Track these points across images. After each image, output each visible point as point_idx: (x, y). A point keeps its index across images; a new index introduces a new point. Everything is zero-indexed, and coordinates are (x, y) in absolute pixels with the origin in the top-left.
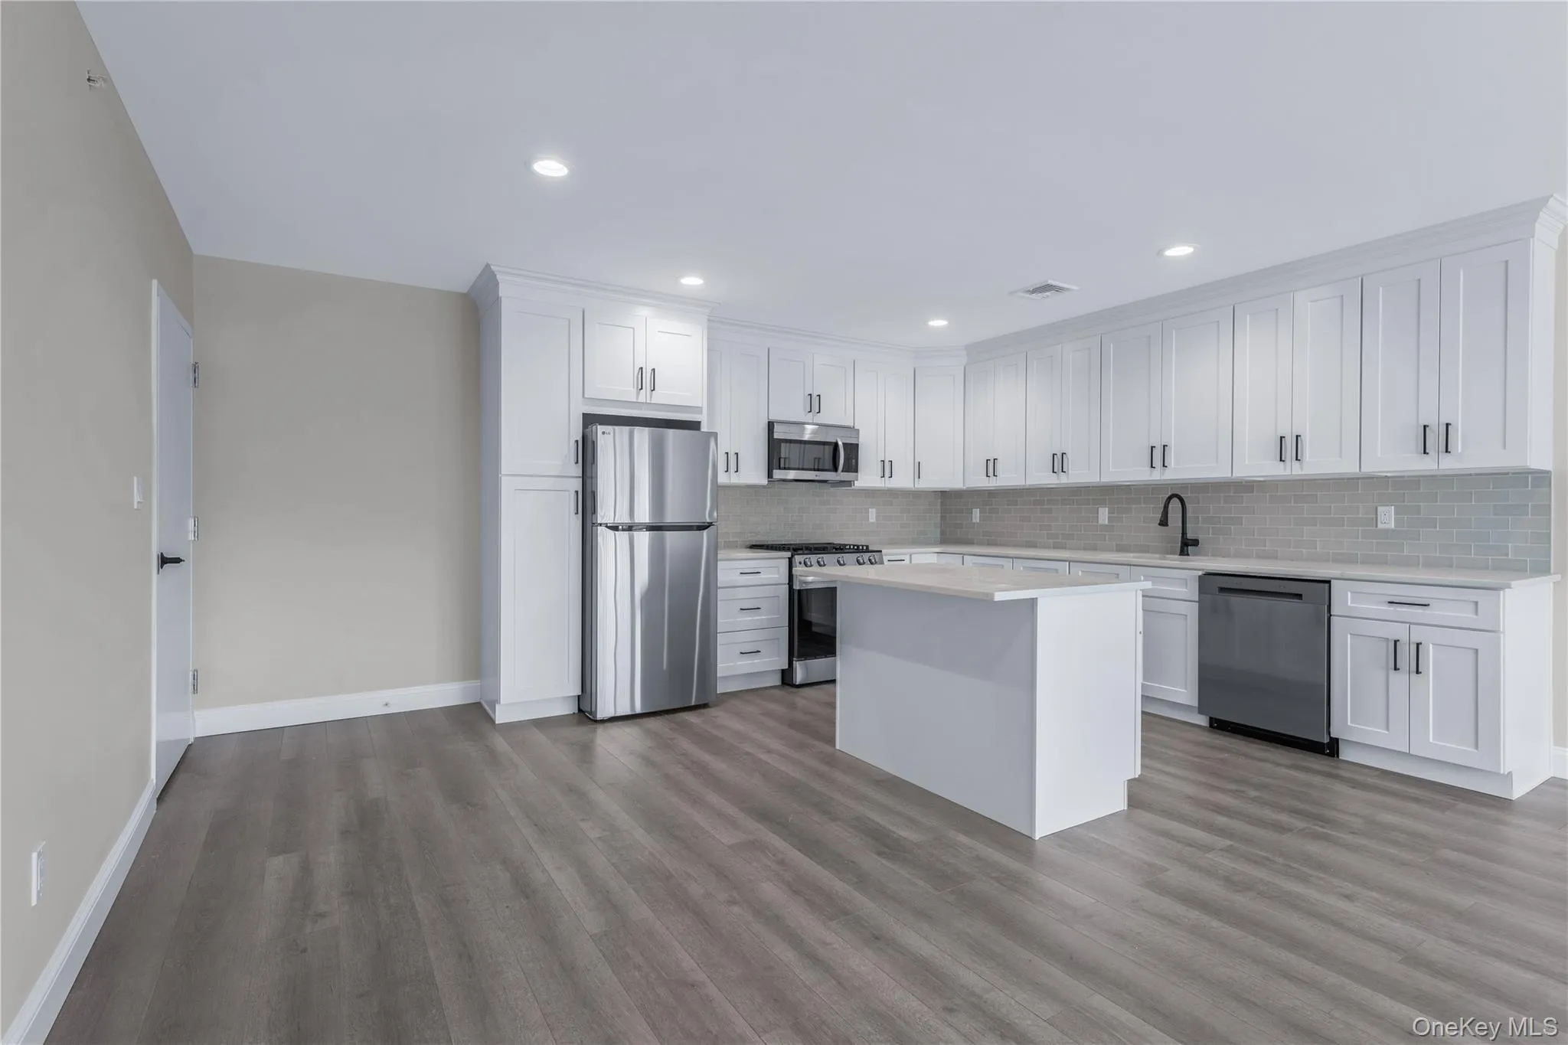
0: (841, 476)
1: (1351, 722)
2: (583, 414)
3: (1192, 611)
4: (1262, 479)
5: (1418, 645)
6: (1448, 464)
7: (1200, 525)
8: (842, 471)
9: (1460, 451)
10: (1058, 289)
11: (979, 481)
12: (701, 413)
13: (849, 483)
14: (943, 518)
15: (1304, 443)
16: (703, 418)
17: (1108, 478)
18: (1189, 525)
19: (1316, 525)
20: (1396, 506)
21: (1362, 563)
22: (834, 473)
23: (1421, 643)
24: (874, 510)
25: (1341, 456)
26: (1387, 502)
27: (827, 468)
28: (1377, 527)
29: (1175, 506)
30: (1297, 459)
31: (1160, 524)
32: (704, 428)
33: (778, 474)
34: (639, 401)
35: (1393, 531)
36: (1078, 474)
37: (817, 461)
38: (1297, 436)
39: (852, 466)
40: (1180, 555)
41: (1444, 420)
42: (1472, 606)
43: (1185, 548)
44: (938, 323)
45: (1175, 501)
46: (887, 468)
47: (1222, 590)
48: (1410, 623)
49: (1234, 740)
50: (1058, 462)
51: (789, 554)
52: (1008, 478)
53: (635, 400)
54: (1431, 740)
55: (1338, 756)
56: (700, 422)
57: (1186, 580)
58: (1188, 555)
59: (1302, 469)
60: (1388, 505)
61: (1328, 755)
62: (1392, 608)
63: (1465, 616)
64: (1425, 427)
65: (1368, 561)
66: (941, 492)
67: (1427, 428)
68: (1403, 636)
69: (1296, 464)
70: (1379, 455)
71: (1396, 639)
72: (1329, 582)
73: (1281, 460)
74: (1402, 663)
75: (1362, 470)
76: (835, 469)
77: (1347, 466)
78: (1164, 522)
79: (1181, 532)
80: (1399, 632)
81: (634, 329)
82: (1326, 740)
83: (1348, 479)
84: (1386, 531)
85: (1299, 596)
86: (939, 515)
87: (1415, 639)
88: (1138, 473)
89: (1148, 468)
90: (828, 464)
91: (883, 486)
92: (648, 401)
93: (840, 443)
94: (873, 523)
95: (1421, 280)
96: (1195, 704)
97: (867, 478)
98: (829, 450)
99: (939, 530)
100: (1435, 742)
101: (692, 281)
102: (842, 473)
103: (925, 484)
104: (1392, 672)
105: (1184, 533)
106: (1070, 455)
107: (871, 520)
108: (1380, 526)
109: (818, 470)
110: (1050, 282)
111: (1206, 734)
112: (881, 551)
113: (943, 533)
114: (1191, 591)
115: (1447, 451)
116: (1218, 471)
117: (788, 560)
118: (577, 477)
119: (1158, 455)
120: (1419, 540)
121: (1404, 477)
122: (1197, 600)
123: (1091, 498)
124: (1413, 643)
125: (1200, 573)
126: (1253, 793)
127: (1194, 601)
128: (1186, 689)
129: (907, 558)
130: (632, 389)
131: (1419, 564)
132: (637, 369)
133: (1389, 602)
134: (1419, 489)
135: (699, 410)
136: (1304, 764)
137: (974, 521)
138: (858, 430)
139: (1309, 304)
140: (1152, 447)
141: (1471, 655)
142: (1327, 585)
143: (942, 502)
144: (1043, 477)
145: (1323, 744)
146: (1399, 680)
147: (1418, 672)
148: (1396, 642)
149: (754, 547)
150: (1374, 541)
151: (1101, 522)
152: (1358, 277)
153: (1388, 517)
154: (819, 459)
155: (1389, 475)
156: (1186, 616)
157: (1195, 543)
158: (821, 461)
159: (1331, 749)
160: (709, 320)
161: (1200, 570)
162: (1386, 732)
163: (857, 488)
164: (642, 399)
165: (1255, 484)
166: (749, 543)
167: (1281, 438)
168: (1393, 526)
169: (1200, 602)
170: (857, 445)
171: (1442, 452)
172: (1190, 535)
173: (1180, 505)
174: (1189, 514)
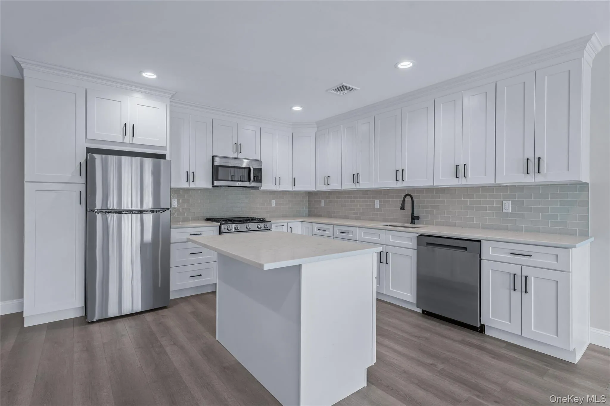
0: (254, 184)
1: (492, 316)
2: (86, 148)
3: (413, 254)
4: (448, 187)
5: (526, 277)
6: (540, 179)
7: (420, 209)
8: (253, 182)
9: (545, 172)
10: (351, 89)
11: (321, 187)
12: (166, 150)
13: (258, 188)
14: (309, 204)
15: (468, 168)
16: (167, 153)
17: (378, 186)
18: (415, 209)
19: (473, 210)
20: (511, 201)
21: (496, 229)
22: (248, 183)
23: (528, 276)
24: (274, 201)
25: (486, 175)
26: (507, 198)
27: (245, 180)
28: (503, 211)
29: (408, 199)
30: (464, 177)
31: (401, 209)
32: (168, 158)
33: (216, 183)
34: (124, 142)
35: (510, 213)
36: (365, 184)
37: (241, 177)
38: (464, 165)
39: (258, 179)
40: (411, 224)
41: (537, 156)
42: (555, 257)
43: (413, 220)
44: (297, 108)
45: (408, 197)
46: (277, 180)
47: (428, 244)
48: (522, 265)
49: (434, 322)
50: (355, 178)
51: (219, 224)
52: (334, 186)
53: (122, 141)
54: (533, 330)
55: (485, 333)
56: (165, 155)
57: (411, 238)
58: (414, 224)
59: (467, 182)
60: (508, 200)
61: (480, 332)
62: (513, 256)
63: (550, 262)
64: (528, 159)
65: (498, 229)
66: (309, 192)
67: (529, 160)
68: (518, 272)
69: (464, 179)
70: (505, 175)
71: (515, 273)
72: (480, 241)
73: (457, 177)
74: (518, 286)
75: (496, 182)
76: (249, 180)
77: (489, 181)
78: (402, 208)
79: (411, 212)
80: (516, 270)
81: (121, 102)
82: (479, 326)
83: (489, 187)
84: (507, 213)
85: (465, 249)
86: (308, 203)
87: (525, 274)
88: (391, 184)
89: (395, 181)
90: (246, 178)
91: (276, 189)
92: (131, 142)
93: (252, 168)
94: (274, 207)
95: (526, 83)
96: (415, 302)
97: (267, 185)
98: (246, 171)
99: (307, 210)
100: (534, 330)
101: (149, 75)
102: (253, 183)
103: (298, 188)
104: (512, 291)
105: (413, 213)
106: (360, 174)
107: (272, 206)
108: (504, 211)
109: (242, 181)
110: (344, 84)
111: (421, 318)
112: (271, 222)
113: (309, 211)
114: (413, 244)
115: (539, 172)
116: (428, 183)
117: (219, 227)
118: (83, 183)
119: (400, 175)
120: (523, 218)
121: (515, 186)
122: (416, 248)
123: (372, 195)
124: (524, 276)
125: (418, 235)
126: (440, 366)
127: (414, 249)
128: (411, 294)
129: (285, 225)
130: (120, 135)
131: (523, 231)
132: (123, 125)
133: (511, 254)
134: (523, 192)
135: (164, 148)
136: (467, 339)
137: (322, 206)
138: (262, 162)
139: (470, 97)
140: (397, 171)
141: (554, 284)
142: (479, 243)
143: (309, 197)
144: (349, 186)
145: (478, 327)
146: (516, 295)
147: (526, 292)
148: (514, 275)
149: (208, 220)
150: (501, 218)
151: (376, 207)
152: (494, 82)
153: (508, 207)
154: (242, 176)
155: (508, 185)
156: (411, 256)
157: (418, 218)
158: (243, 177)
159: (482, 329)
160: (170, 101)
161: (417, 233)
162: (510, 323)
163: (262, 190)
164: (126, 140)
165: (445, 189)
166: (205, 218)
167: (457, 165)
168: (510, 211)
169: (418, 249)
170: (262, 169)
171: (537, 173)
172: (415, 214)
173: (411, 199)
174: (415, 204)
